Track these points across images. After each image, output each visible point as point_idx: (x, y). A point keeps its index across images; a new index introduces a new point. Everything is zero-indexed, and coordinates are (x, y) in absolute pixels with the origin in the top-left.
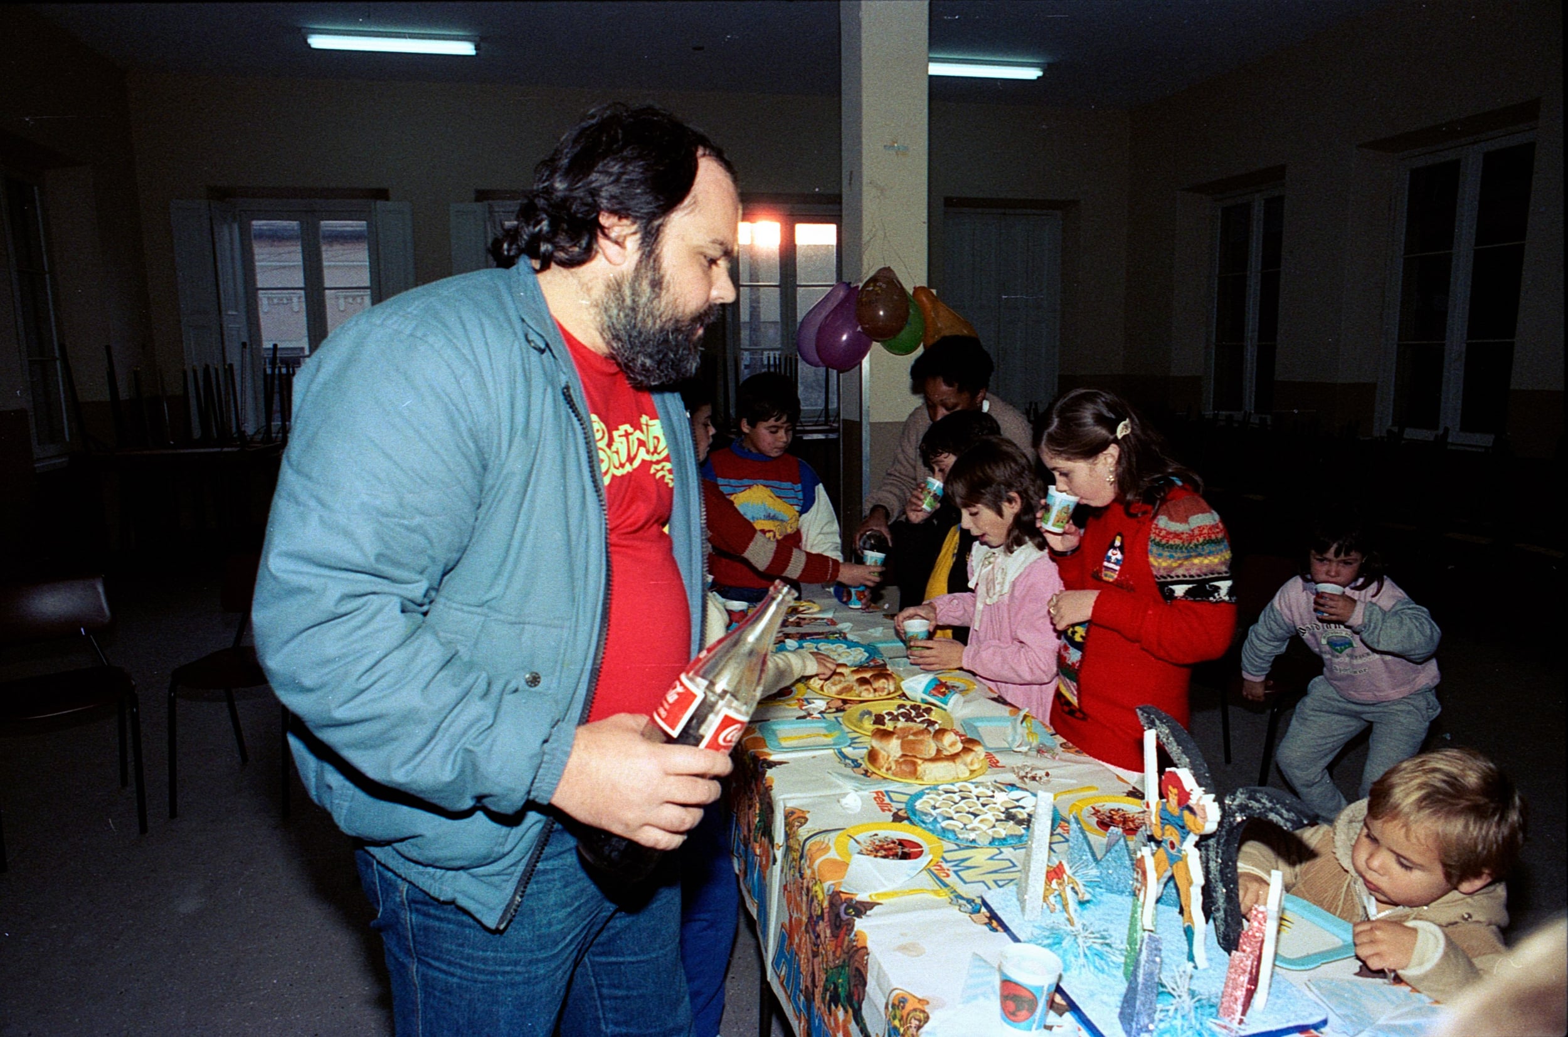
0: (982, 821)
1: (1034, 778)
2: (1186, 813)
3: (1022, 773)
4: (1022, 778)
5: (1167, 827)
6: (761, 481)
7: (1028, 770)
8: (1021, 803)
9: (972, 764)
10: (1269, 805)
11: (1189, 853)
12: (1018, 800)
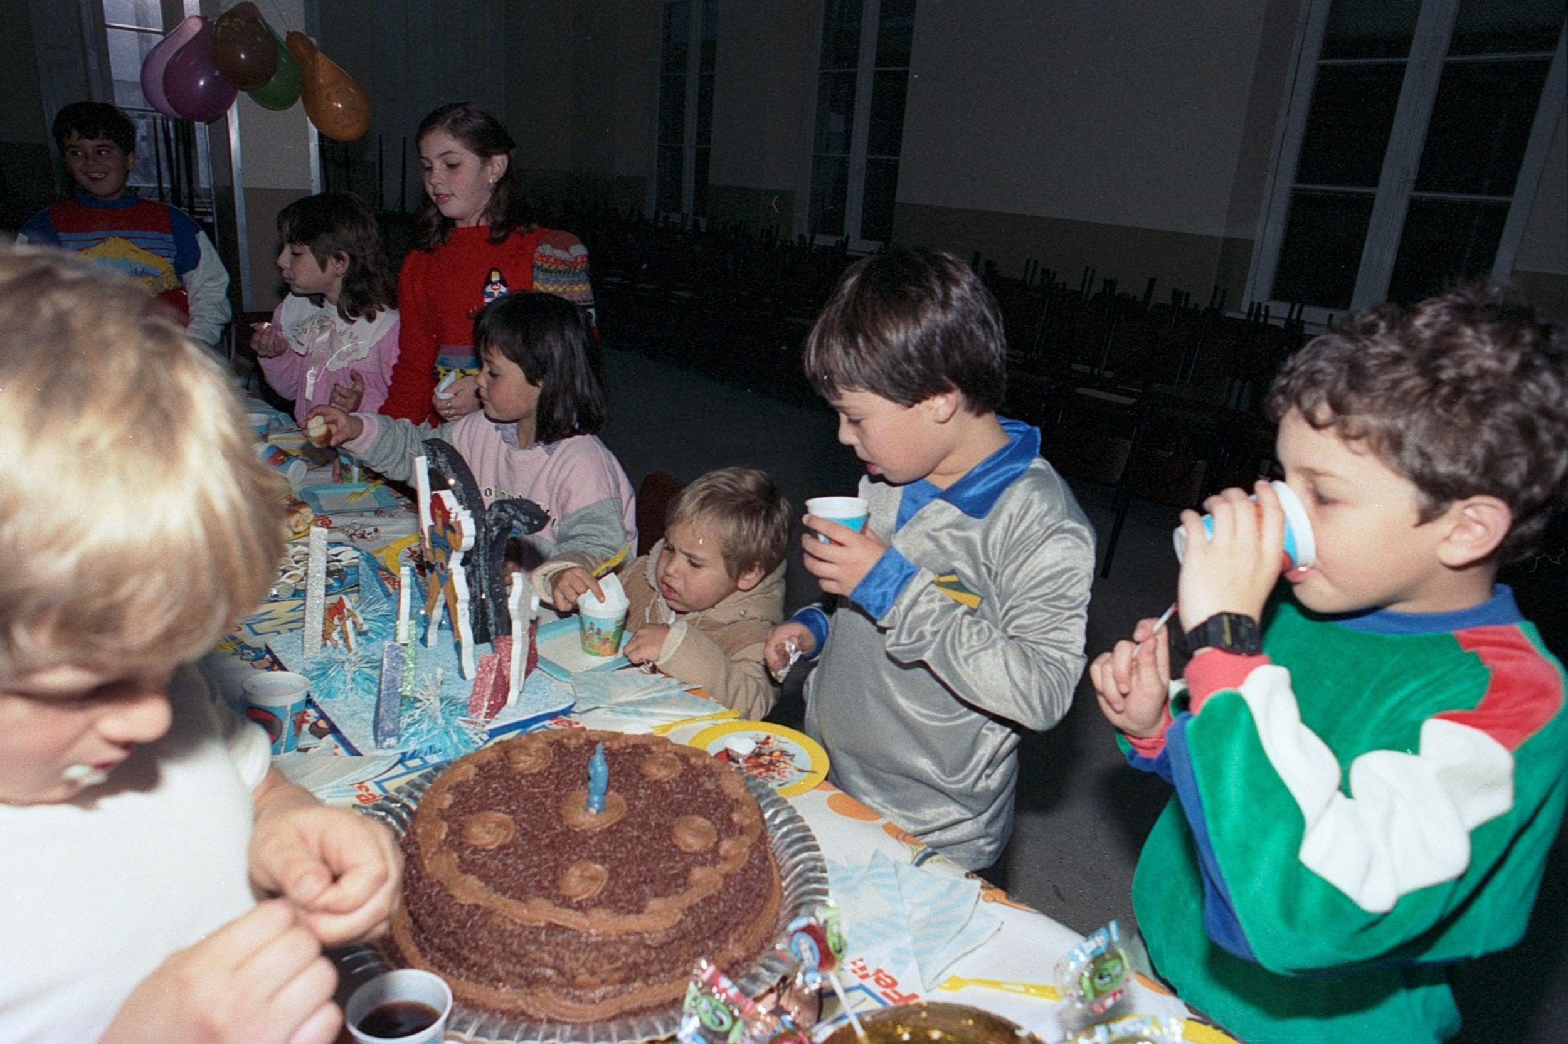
0: (289, 577)
1: (363, 536)
2: (449, 532)
3: (352, 531)
4: (351, 536)
5: (438, 549)
6: (118, 232)
7: (358, 527)
8: (339, 558)
9: (296, 526)
10: (512, 513)
11: (455, 571)
12: (336, 555)
